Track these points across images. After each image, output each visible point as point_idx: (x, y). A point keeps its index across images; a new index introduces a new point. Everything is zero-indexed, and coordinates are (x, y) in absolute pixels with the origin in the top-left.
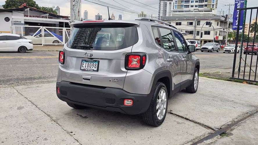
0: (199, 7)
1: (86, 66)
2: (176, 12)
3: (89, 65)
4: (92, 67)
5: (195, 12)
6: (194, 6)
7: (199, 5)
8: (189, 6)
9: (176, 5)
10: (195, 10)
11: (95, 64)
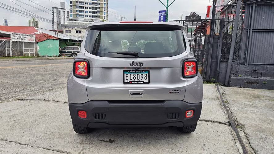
0: (93, 18)
1: (132, 78)
2: (73, 20)
3: (136, 76)
4: (141, 78)
5: (89, 21)
6: (88, 16)
7: (93, 16)
8: (83, 15)
9: (71, 13)
10: (90, 20)
11: (144, 74)
